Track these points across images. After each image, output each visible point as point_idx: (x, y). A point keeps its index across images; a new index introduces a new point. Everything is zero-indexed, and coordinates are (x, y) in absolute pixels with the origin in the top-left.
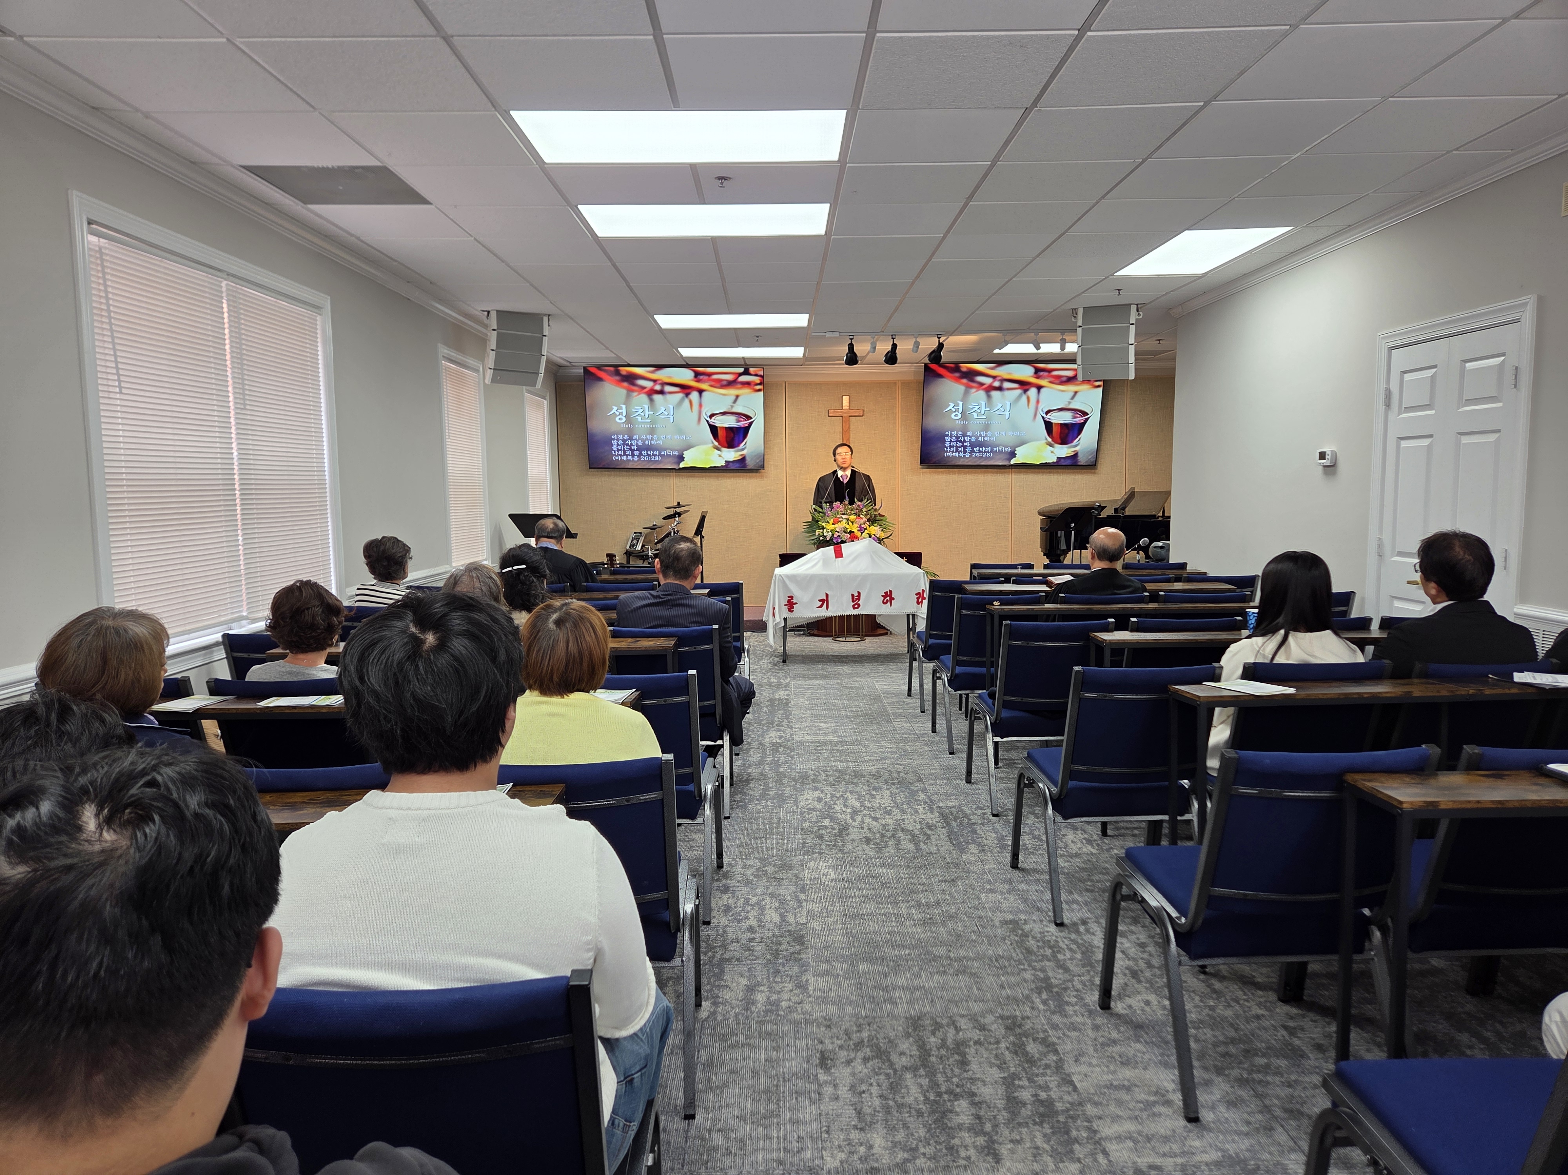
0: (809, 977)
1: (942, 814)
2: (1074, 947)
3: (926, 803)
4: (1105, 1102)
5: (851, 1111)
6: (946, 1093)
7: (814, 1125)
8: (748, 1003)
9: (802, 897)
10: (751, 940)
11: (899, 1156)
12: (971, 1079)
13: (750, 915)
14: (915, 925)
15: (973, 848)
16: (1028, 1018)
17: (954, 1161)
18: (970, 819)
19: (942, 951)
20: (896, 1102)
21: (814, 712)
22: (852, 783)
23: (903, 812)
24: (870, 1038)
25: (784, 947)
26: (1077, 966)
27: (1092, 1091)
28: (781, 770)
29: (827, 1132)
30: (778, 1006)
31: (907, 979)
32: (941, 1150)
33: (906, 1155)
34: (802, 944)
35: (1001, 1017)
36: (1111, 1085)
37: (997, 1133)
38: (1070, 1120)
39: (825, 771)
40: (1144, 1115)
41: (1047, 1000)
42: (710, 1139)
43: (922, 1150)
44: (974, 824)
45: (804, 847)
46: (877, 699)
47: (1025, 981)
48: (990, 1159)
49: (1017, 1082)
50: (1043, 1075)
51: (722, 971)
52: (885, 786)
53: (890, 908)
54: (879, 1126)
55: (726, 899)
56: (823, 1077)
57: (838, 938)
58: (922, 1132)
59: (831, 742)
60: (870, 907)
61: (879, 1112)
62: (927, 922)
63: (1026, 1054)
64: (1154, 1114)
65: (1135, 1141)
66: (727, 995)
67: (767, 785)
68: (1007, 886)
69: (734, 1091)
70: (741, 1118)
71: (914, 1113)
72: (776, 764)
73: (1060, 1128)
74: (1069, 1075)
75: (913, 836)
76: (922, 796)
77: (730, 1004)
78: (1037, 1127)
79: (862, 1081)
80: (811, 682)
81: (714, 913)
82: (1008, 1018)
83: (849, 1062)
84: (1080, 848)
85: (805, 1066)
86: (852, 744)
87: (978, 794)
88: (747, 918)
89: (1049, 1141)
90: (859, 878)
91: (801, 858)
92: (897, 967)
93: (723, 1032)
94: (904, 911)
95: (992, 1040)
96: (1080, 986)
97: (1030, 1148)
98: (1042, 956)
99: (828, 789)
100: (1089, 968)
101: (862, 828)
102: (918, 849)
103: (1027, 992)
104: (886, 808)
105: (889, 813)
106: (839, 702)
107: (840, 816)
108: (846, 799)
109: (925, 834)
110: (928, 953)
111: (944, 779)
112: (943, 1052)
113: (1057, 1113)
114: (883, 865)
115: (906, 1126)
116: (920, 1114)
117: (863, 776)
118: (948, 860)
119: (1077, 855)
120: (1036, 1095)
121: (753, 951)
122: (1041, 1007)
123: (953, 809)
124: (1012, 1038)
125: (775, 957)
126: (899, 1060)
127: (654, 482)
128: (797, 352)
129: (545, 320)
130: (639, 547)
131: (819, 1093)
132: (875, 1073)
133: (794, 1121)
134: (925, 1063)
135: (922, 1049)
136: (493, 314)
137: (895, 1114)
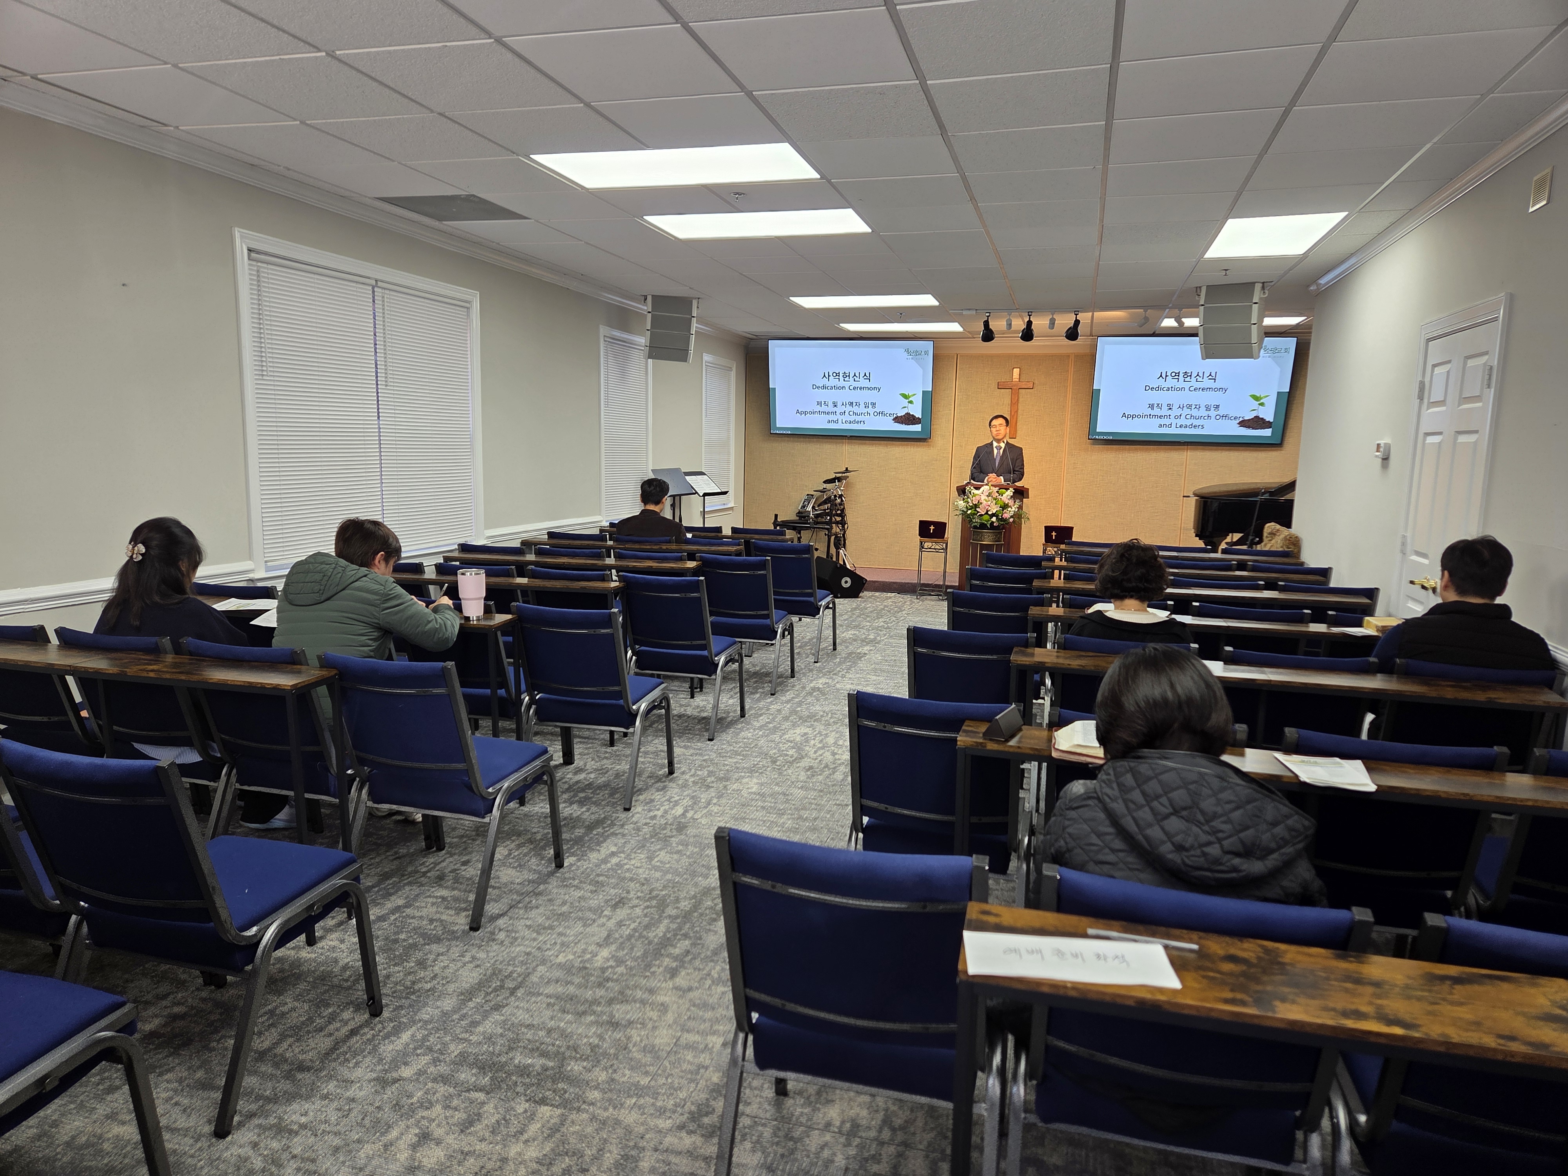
8: (603, 862)
24: (664, 896)
33: (614, 964)
39: (833, 714)
43: (628, 963)
51: (605, 840)
53: (773, 817)
55: (657, 796)
60: (759, 815)
69: (541, 910)
70: (529, 927)
71: (646, 942)
72: (800, 704)
77: (590, 861)
79: (630, 919)
83: (632, 907)
85: (602, 904)
90: (773, 794)
91: (743, 774)
94: (782, 821)
99: (821, 728)
101: (816, 759)
108: (827, 737)
112: (707, 912)
115: (632, 949)
116: (650, 944)
121: (640, 831)
125: (652, 837)
126: (670, 911)
127: (828, 448)
128: (954, 327)
129: (695, 303)
130: (809, 508)
131: (594, 921)
132: (646, 916)
133: (560, 934)
134: (687, 916)
135: (695, 908)
136: (649, 298)
137: (633, 940)
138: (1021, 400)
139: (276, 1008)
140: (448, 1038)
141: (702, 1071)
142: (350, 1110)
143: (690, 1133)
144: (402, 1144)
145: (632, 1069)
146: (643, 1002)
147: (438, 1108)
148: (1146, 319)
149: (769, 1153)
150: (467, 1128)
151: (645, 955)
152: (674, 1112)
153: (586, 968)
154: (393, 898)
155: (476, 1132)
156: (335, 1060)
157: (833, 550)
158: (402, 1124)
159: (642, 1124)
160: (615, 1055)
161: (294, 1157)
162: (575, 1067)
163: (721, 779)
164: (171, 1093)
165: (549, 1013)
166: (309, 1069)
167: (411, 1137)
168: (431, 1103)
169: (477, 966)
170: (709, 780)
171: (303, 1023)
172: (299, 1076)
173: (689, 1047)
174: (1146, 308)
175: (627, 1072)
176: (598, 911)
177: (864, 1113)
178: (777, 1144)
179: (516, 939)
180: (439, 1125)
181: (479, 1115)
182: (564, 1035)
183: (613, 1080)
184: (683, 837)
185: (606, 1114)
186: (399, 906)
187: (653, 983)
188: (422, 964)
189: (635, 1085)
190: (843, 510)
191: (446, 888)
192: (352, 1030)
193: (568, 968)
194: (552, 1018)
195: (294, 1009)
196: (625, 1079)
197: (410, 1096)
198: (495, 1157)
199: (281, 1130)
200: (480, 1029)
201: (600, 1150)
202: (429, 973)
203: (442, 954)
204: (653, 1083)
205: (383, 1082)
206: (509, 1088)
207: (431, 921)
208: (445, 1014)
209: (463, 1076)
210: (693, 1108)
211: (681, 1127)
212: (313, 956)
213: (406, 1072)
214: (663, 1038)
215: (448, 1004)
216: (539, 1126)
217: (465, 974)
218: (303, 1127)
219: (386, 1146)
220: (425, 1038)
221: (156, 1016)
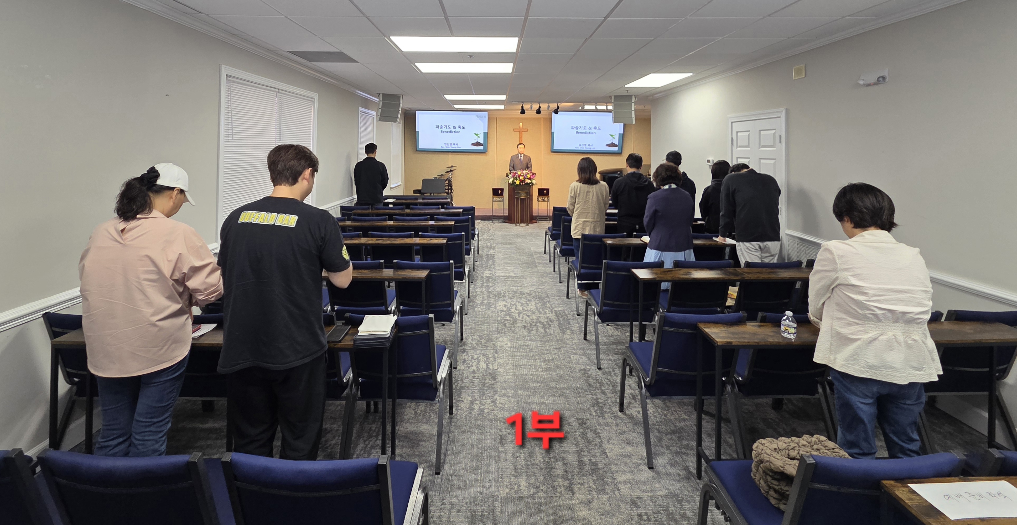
0: (497, 397)
1: (556, 314)
2: (609, 383)
3: (549, 308)
4: (619, 463)
5: (512, 467)
6: (552, 458)
7: (496, 474)
9: (496, 355)
10: (474, 377)
11: (532, 491)
12: (563, 451)
13: (473, 364)
14: (543, 371)
15: (569, 332)
16: (588, 419)
17: (555, 494)
18: (568, 317)
19: (553, 384)
20: (531, 462)
21: (505, 261)
22: (519, 298)
23: (540, 313)
25: (487, 381)
26: (610, 393)
27: (614, 458)
28: (490, 290)
29: (501, 478)
30: (483, 411)
31: (538, 399)
32: (549, 488)
33: (534, 491)
34: (495, 379)
35: (577, 419)
36: (622, 454)
37: (573, 479)
38: (604, 473)
39: (508, 291)
40: (636, 470)
41: (597, 410)
42: (452, 480)
44: (569, 319)
45: (498, 330)
46: (531, 255)
47: (588, 400)
48: (570, 492)
49: (583, 453)
50: (594, 449)
52: (533, 300)
53: (532, 362)
54: (524, 474)
56: (501, 449)
57: (510, 377)
58: (542, 479)
59: (511, 276)
61: (524, 467)
62: (547, 370)
63: (587, 438)
64: (640, 470)
65: (632, 484)
66: (462, 405)
67: (483, 298)
68: (582, 352)
69: (463, 454)
70: (466, 470)
71: (539, 468)
72: (488, 287)
73: (600, 477)
74: (604, 449)
75: (544, 325)
76: (548, 305)
77: (463, 410)
78: (590, 477)
80: (504, 246)
81: (458, 363)
82: (580, 419)
84: (613, 332)
85: (494, 443)
86: (520, 278)
87: (571, 304)
88: (472, 366)
89: (595, 484)
90: (521, 346)
91: (496, 335)
92: (535, 392)
93: (459, 424)
94: (538, 364)
95: (573, 431)
96: (611, 403)
97: (587, 487)
98: (596, 387)
99: (509, 301)
100: (615, 394)
101: (523, 321)
102: (546, 332)
103: (588, 406)
104: (533, 310)
105: (534, 313)
106: (516, 256)
107: (513, 315)
108: (516, 306)
109: (549, 324)
110: (548, 385)
111: (557, 296)
113: (599, 469)
114: (530, 340)
115: (535, 476)
116: (541, 469)
117: (524, 294)
118: (558, 338)
119: (612, 336)
120: (591, 460)
121: (474, 383)
122: (594, 414)
123: (561, 312)
124: (581, 430)
125: (483, 386)
127: (443, 156)
128: (501, 107)
138: (523, 135)
151: (545, 479)
153: (521, 498)
176: (495, 449)
190: (451, 184)
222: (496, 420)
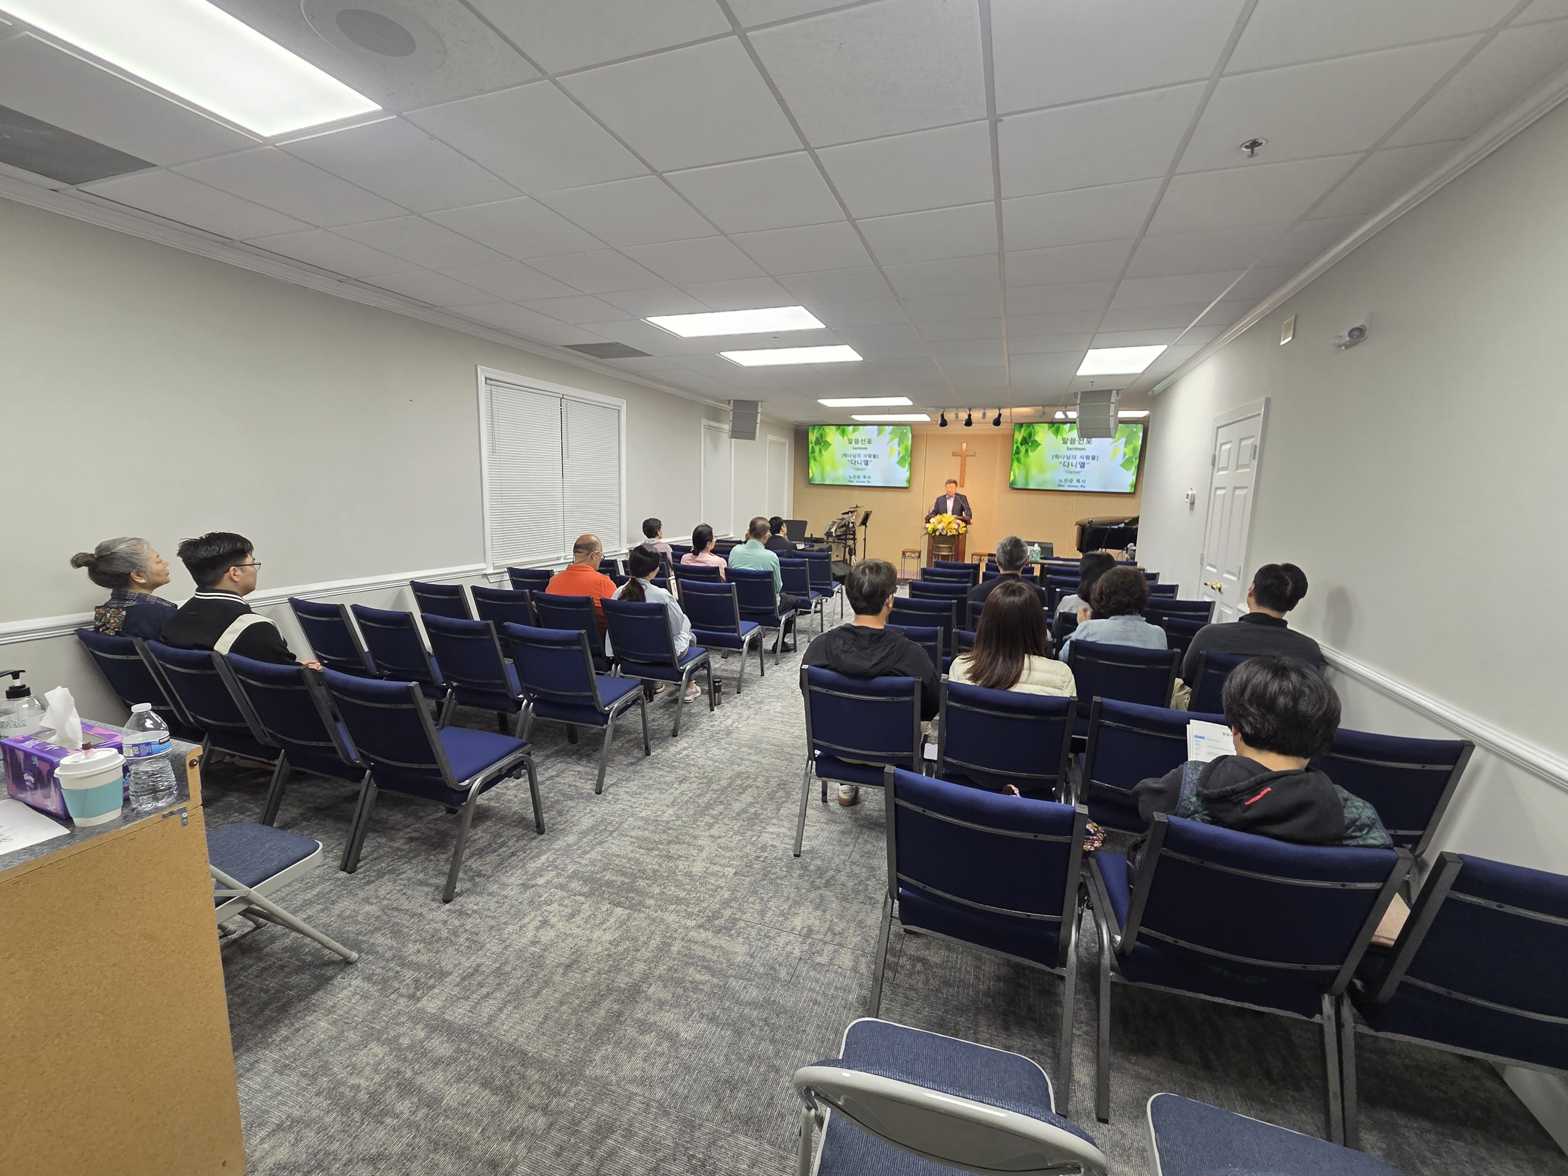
0: (715, 749)
5: (672, 800)
8: (679, 753)
9: (752, 716)
10: (707, 730)
12: (737, 799)
17: (692, 825)
19: (789, 750)
24: (712, 776)
25: (719, 735)
30: (689, 757)
32: (691, 820)
33: (675, 819)
34: (728, 735)
43: (684, 818)
69: (636, 782)
70: (627, 792)
71: (697, 805)
79: (689, 790)
83: (691, 783)
97: (729, 828)
112: (737, 787)
121: (703, 734)
125: (710, 739)
126: (715, 786)
127: (845, 492)
128: (924, 418)
129: (760, 404)
130: (833, 530)
131: (667, 790)
132: (699, 789)
133: (645, 798)
134: (724, 790)
135: (730, 785)
136: (732, 402)
137: (689, 804)
138: (967, 463)
139: (472, 836)
140: (568, 861)
141: (719, 890)
142: (504, 903)
143: (706, 930)
144: (531, 927)
145: (676, 886)
146: (689, 844)
147: (556, 904)
148: (1044, 413)
149: (753, 946)
150: (571, 919)
151: (694, 814)
152: (699, 915)
153: (657, 820)
154: (549, 771)
155: (576, 922)
156: (500, 871)
157: (847, 556)
158: (533, 914)
159: (677, 923)
160: (667, 876)
161: (466, 931)
162: (642, 883)
163: (758, 703)
164: (402, 887)
165: (631, 848)
166: (484, 876)
167: (536, 923)
168: (551, 901)
169: (593, 816)
170: (751, 703)
171: (485, 846)
172: (477, 879)
173: (714, 874)
174: (1044, 406)
175: (673, 888)
176: (670, 784)
177: (817, 923)
178: (759, 940)
179: (618, 799)
180: (554, 916)
181: (579, 911)
182: (638, 862)
183: (663, 892)
184: (729, 739)
185: (656, 915)
186: (553, 776)
187: (697, 832)
188: (560, 813)
189: (676, 897)
190: (854, 532)
191: (582, 765)
192: (512, 853)
193: (646, 820)
194: (632, 852)
195: (481, 838)
196: (671, 893)
197: (540, 897)
198: (585, 938)
199: (461, 913)
200: (588, 856)
201: (649, 938)
202: (563, 819)
203: (573, 807)
204: (687, 896)
205: (525, 886)
206: (599, 895)
207: (570, 786)
208: (568, 845)
209: (573, 885)
210: (710, 914)
211: (700, 926)
212: (498, 805)
213: (540, 881)
214: (698, 868)
215: (571, 839)
216: (614, 920)
217: (584, 820)
218: (474, 912)
219: (521, 927)
220: (555, 860)
221: (402, 838)
222: (693, 765)
